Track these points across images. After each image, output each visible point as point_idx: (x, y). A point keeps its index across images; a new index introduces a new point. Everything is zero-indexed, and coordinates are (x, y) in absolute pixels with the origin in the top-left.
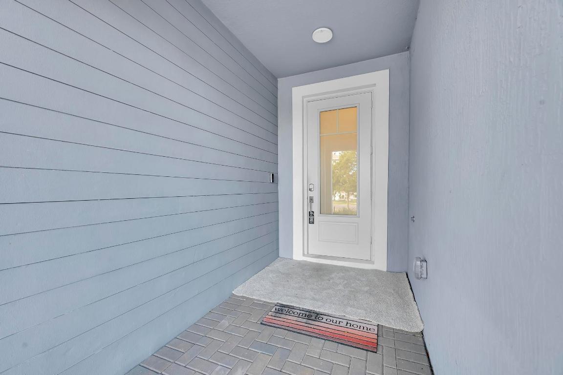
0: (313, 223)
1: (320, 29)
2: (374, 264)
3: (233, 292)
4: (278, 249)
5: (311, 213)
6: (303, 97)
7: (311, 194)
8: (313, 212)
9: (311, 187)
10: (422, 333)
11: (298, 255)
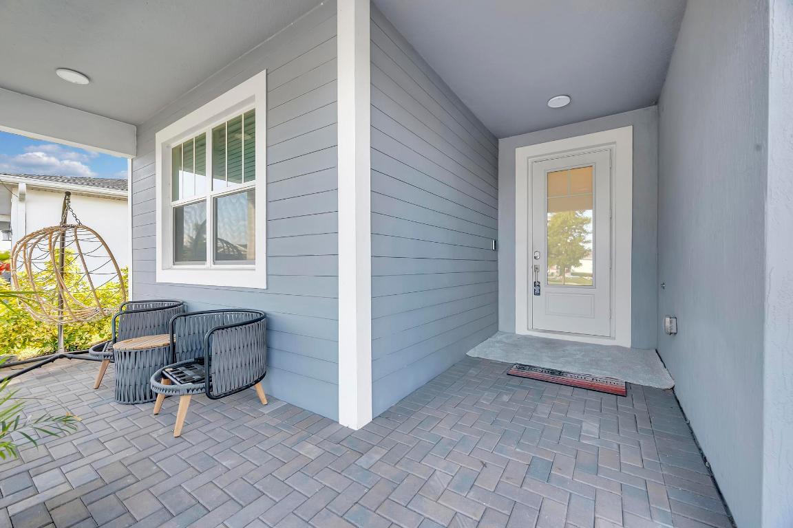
0: (539, 294)
1: (557, 97)
2: (615, 339)
3: (467, 354)
4: (497, 322)
5: (537, 284)
6: (528, 158)
7: (536, 262)
8: (539, 283)
9: (537, 254)
10: (673, 388)
11: (521, 329)
